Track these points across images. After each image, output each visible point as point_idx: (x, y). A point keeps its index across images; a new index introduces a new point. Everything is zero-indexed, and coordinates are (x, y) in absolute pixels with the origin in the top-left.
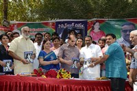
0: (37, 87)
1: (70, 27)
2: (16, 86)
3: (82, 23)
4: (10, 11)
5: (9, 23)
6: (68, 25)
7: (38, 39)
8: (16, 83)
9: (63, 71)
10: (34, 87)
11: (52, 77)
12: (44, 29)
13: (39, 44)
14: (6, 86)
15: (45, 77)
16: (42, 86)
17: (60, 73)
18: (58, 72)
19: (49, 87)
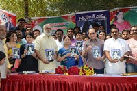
0: (61, 85)
1: (91, 19)
2: (40, 84)
4: (30, 7)
5: (30, 19)
6: (89, 18)
8: (40, 81)
9: (85, 67)
10: (57, 84)
11: (74, 74)
12: (65, 23)
13: (60, 41)
14: (31, 84)
15: (67, 74)
16: (65, 84)
18: (81, 68)
19: (72, 85)
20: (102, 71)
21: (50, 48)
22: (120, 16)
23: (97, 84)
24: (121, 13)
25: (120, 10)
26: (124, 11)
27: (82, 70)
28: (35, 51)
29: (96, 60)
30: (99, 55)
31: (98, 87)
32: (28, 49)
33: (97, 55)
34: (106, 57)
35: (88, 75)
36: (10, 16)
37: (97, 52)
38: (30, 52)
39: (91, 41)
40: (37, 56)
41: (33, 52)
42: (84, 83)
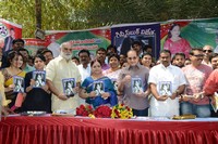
0: (82, 132)
1: (133, 35)
2: (52, 131)
3: (152, 27)
5: (44, 33)
6: (130, 33)
8: (52, 126)
9: (120, 107)
10: (77, 132)
12: (95, 40)
13: (85, 66)
14: (39, 131)
15: (93, 116)
16: (89, 131)
18: (113, 108)
19: (100, 132)
20: (145, 113)
21: (69, 77)
23: (135, 131)
24: (176, 28)
25: (175, 24)
26: (180, 24)
27: (116, 111)
28: (47, 82)
29: (136, 96)
30: (141, 90)
31: (137, 136)
32: (36, 79)
33: (138, 90)
34: (151, 92)
35: (124, 119)
36: (12, 28)
37: (137, 84)
38: (39, 83)
39: (131, 68)
40: (49, 89)
41: (43, 84)
42: (117, 130)
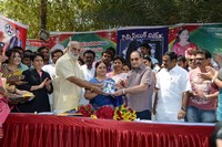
0: (84, 133)
2: (53, 130)
3: (160, 31)
4: (50, 17)
5: (48, 35)
6: (137, 36)
7: (87, 59)
8: (52, 125)
9: (123, 108)
10: (78, 131)
11: (106, 117)
12: (100, 43)
13: (89, 67)
15: (95, 117)
16: (91, 132)
17: (118, 112)
18: (116, 110)
22: (184, 36)
23: (138, 133)
26: (189, 29)
31: (140, 139)
36: (17, 28)
42: (119, 131)
